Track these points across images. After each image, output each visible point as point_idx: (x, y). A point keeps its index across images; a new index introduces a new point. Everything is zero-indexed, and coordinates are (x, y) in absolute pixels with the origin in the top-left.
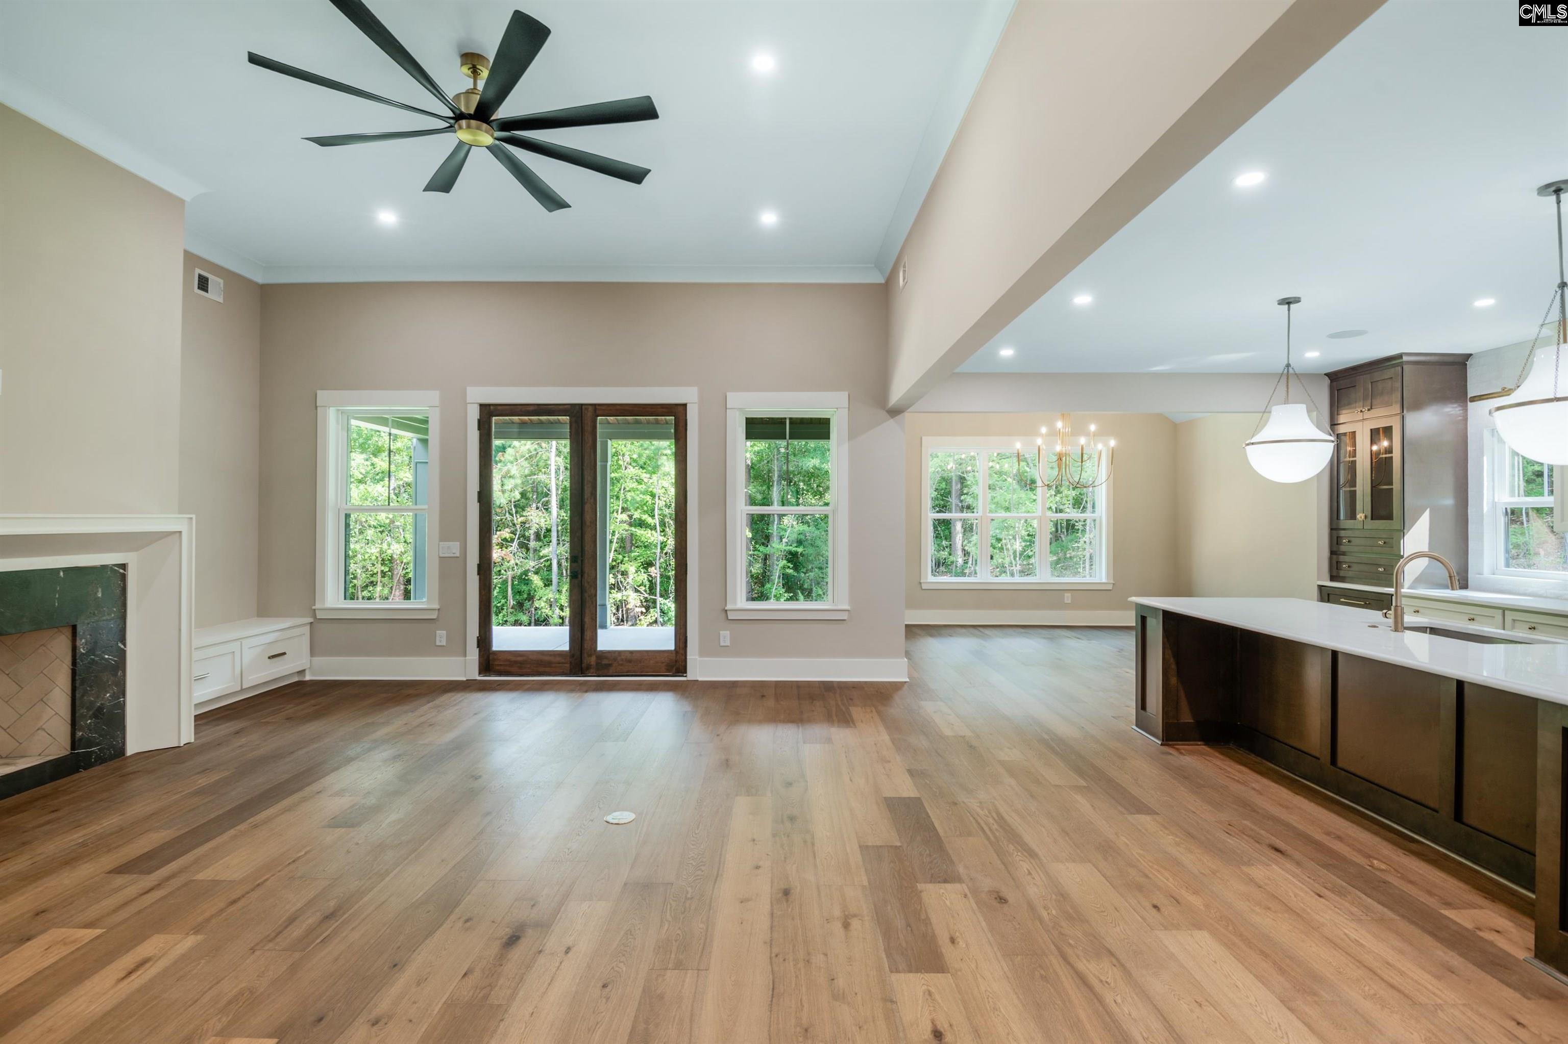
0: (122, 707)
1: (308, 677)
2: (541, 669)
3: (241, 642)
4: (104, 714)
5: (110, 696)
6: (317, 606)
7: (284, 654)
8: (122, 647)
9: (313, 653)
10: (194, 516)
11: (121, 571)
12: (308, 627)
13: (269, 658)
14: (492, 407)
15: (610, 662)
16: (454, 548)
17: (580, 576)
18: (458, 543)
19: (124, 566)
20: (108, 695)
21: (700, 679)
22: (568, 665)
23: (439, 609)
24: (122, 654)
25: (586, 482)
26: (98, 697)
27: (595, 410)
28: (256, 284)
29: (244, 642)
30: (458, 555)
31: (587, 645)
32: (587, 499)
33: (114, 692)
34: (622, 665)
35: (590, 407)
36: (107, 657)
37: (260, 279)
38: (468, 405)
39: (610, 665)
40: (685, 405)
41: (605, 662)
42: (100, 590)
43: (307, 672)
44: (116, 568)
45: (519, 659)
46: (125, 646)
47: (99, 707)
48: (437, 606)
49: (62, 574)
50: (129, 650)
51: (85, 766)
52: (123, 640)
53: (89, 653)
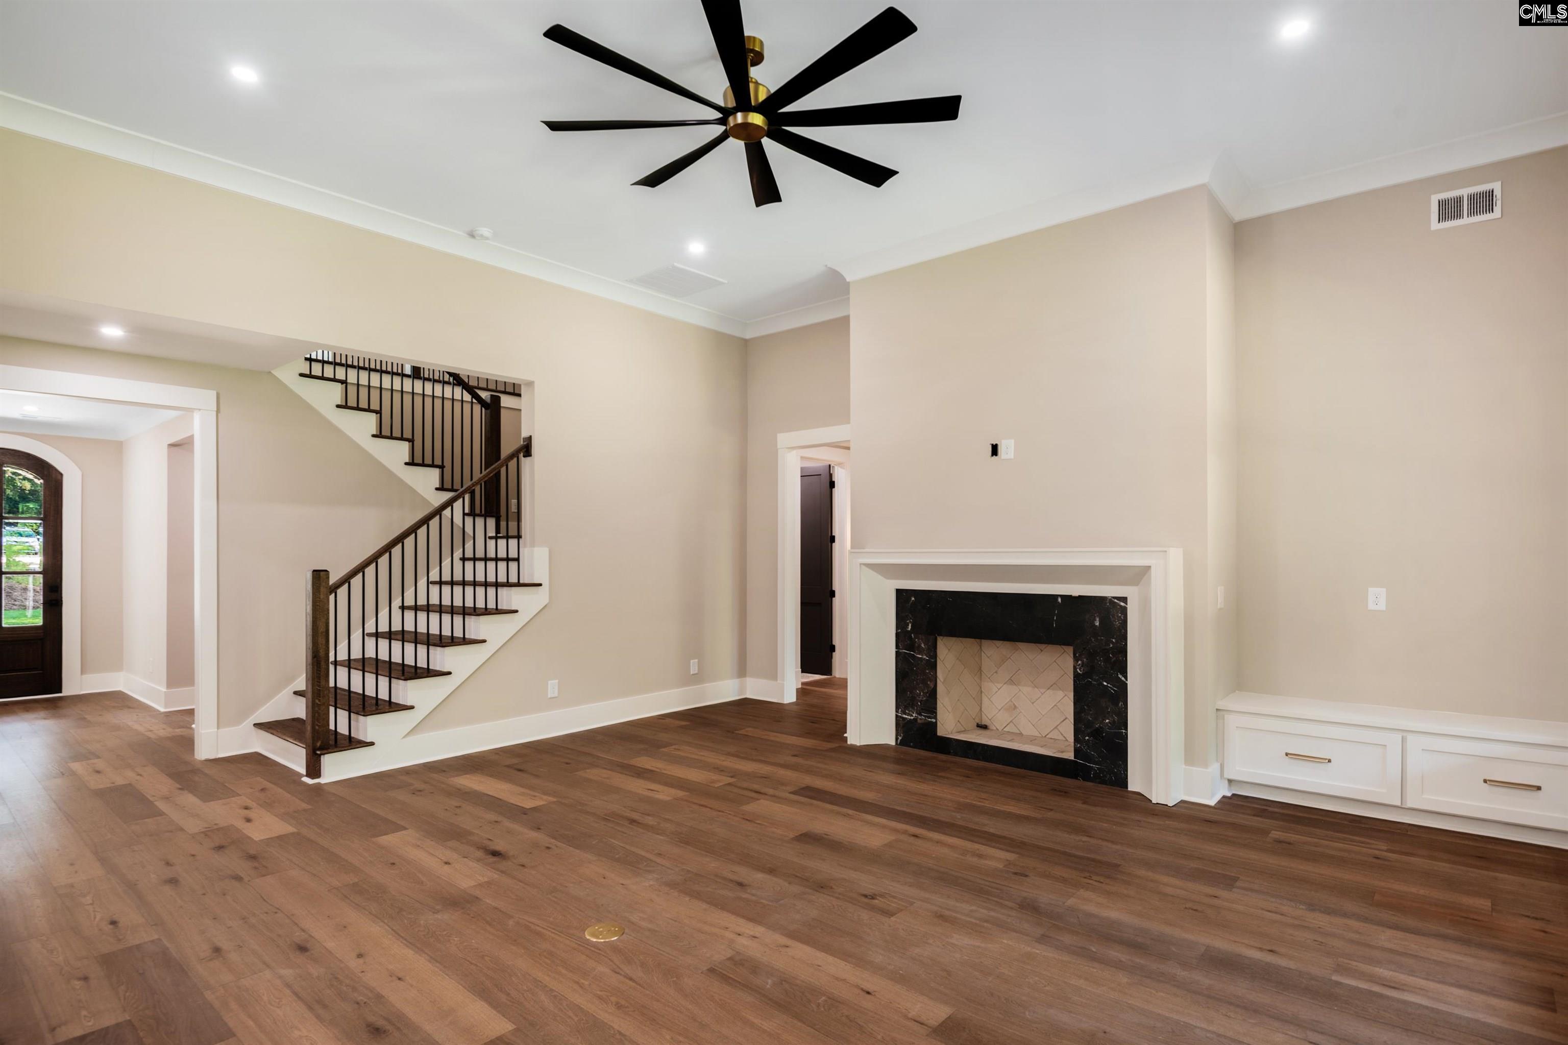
0: (1124, 738)
3: (1404, 740)
4: (1103, 737)
5: (1109, 722)
8: (1123, 679)
11: (1122, 604)
13: (1487, 782)
19: (1124, 599)
20: (1107, 721)
24: (1123, 688)
26: (1098, 719)
29: (1411, 737)
33: (1114, 721)
36: (1105, 684)
42: (1098, 619)
44: (1116, 601)
46: (1126, 678)
47: (1097, 728)
49: (1060, 600)
50: (1128, 682)
51: (1086, 778)
52: (1124, 672)
53: (1085, 675)
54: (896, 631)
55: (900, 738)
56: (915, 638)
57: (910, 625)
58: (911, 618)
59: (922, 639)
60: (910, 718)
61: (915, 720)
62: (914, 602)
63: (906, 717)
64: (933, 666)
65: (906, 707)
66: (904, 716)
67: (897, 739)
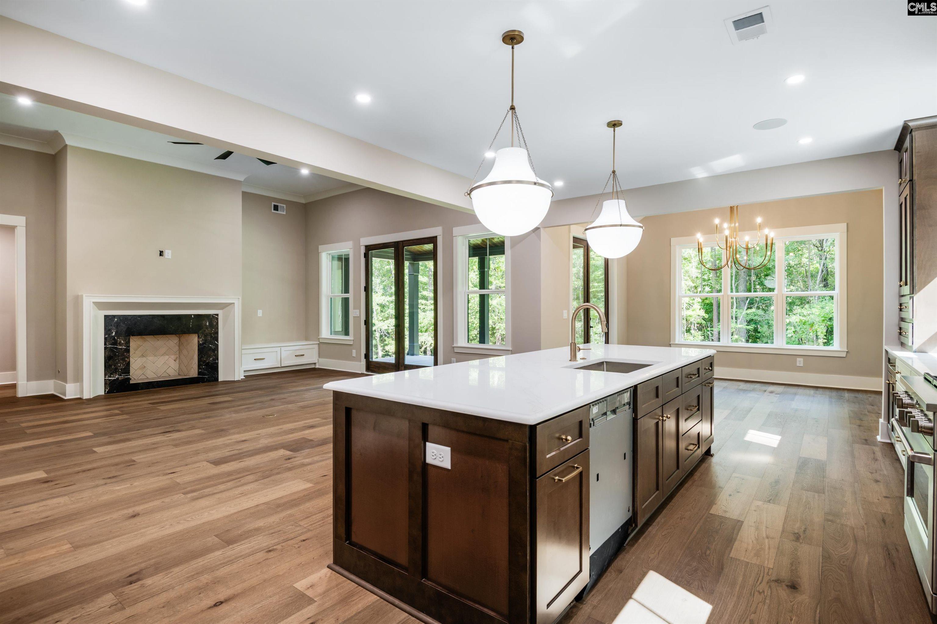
0: (217, 364)
1: (317, 367)
2: (385, 371)
4: (210, 365)
5: (212, 359)
6: (320, 337)
7: (304, 355)
8: (217, 343)
9: (319, 357)
10: (240, 298)
11: (216, 316)
12: (317, 345)
13: (295, 356)
14: (369, 246)
18: (359, 310)
19: (217, 315)
22: (394, 370)
24: (217, 346)
25: (400, 280)
26: (207, 359)
27: (403, 244)
28: (303, 204)
29: (282, 348)
31: (401, 361)
32: (400, 288)
33: (214, 359)
35: (401, 243)
36: (210, 346)
37: (303, 201)
38: (361, 246)
42: (208, 322)
43: (317, 364)
44: (214, 315)
45: (378, 365)
48: (352, 339)
49: (193, 316)
50: (219, 344)
51: (203, 382)
52: (217, 341)
53: (203, 344)
54: (105, 336)
55: (107, 390)
56: (117, 339)
57: (114, 333)
58: (115, 329)
59: (122, 339)
60: (114, 378)
61: (118, 379)
62: (117, 322)
63: (111, 378)
64: (128, 351)
65: (111, 374)
66: (110, 378)
67: (105, 391)
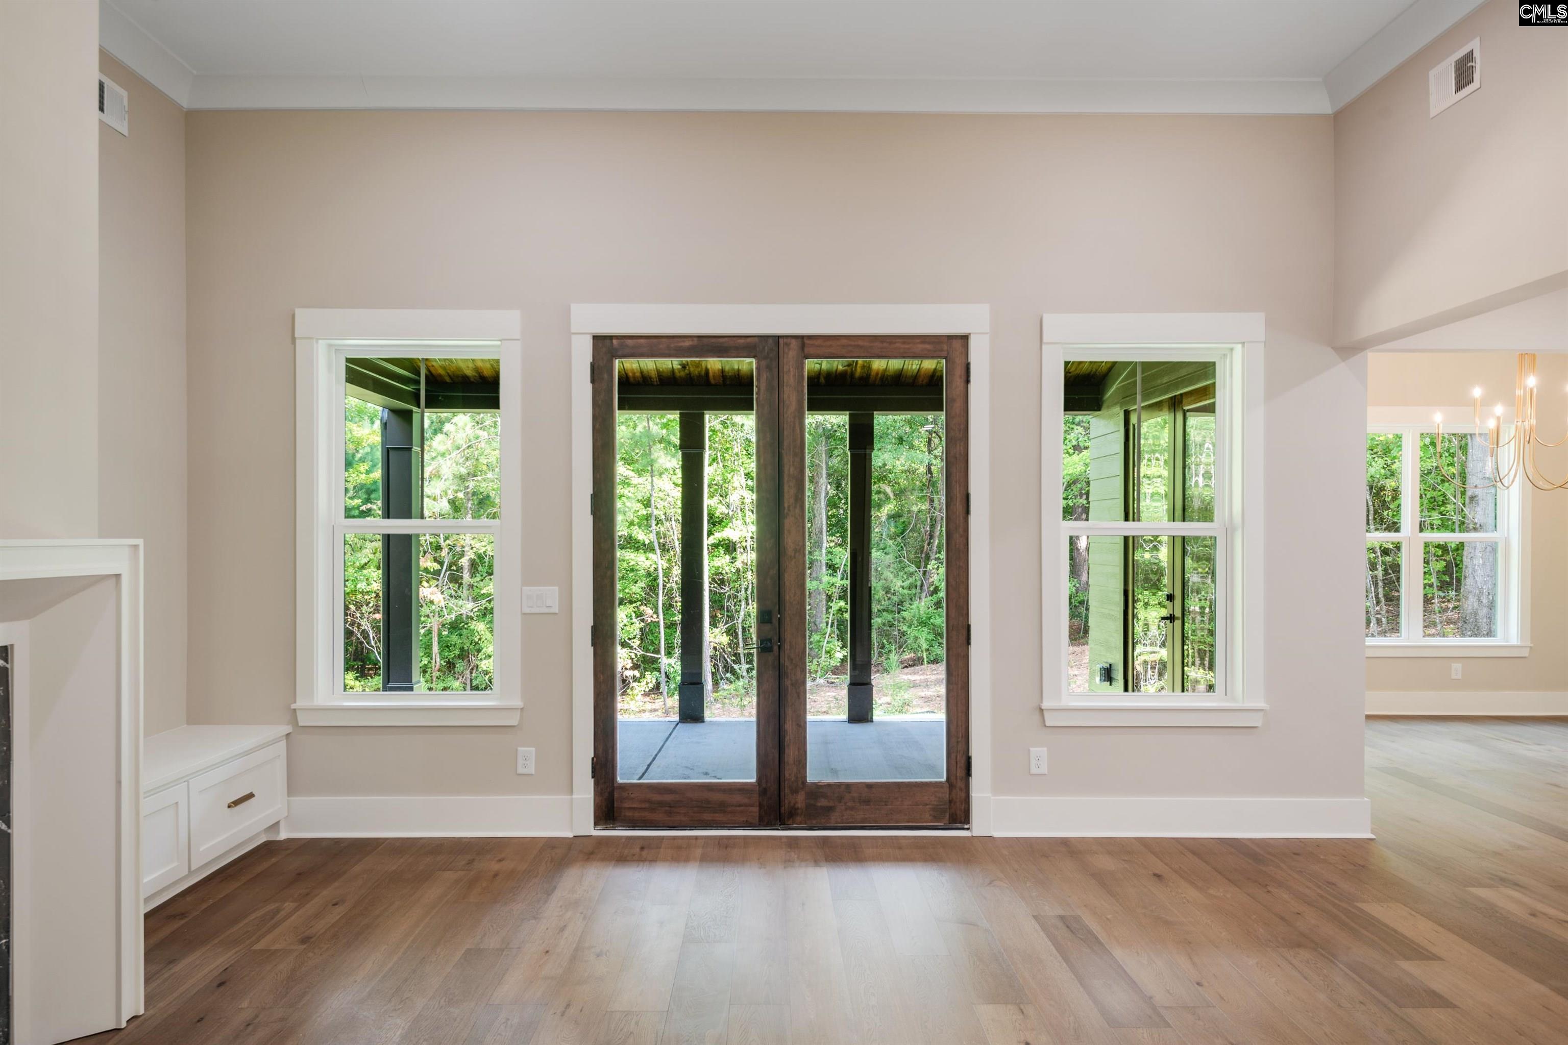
1: (283, 835)
2: (707, 816)
3: (188, 782)
6: (299, 702)
7: (251, 796)
9: (292, 788)
10: (140, 542)
12: (283, 744)
13: (230, 806)
14: (615, 341)
15: (831, 804)
16: (551, 597)
17: (776, 648)
18: (556, 588)
21: (996, 834)
22: (756, 809)
23: (522, 709)
25: (786, 478)
27: (803, 346)
28: (179, 108)
29: (192, 782)
30: (556, 610)
31: (790, 773)
32: (789, 510)
34: (852, 809)
35: (793, 342)
38: (573, 337)
39: (830, 809)
40: (965, 338)
41: (823, 802)
43: (282, 825)
45: (668, 798)
46: (9, 825)
48: (518, 703)
50: (13, 829)
